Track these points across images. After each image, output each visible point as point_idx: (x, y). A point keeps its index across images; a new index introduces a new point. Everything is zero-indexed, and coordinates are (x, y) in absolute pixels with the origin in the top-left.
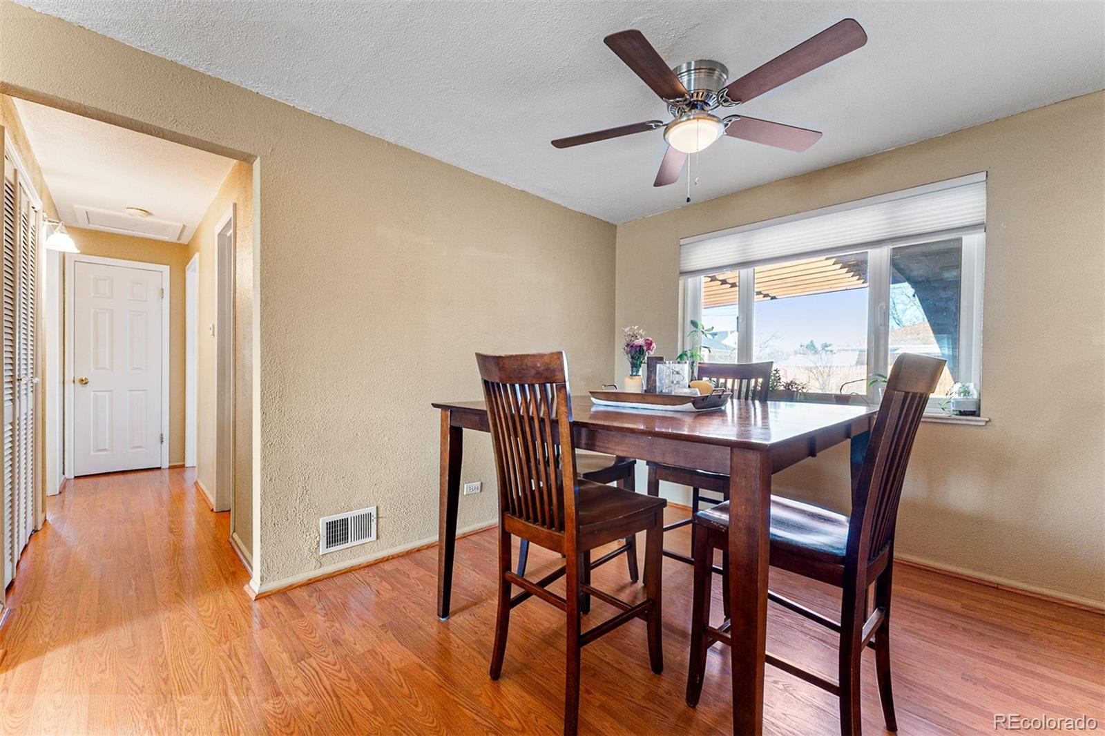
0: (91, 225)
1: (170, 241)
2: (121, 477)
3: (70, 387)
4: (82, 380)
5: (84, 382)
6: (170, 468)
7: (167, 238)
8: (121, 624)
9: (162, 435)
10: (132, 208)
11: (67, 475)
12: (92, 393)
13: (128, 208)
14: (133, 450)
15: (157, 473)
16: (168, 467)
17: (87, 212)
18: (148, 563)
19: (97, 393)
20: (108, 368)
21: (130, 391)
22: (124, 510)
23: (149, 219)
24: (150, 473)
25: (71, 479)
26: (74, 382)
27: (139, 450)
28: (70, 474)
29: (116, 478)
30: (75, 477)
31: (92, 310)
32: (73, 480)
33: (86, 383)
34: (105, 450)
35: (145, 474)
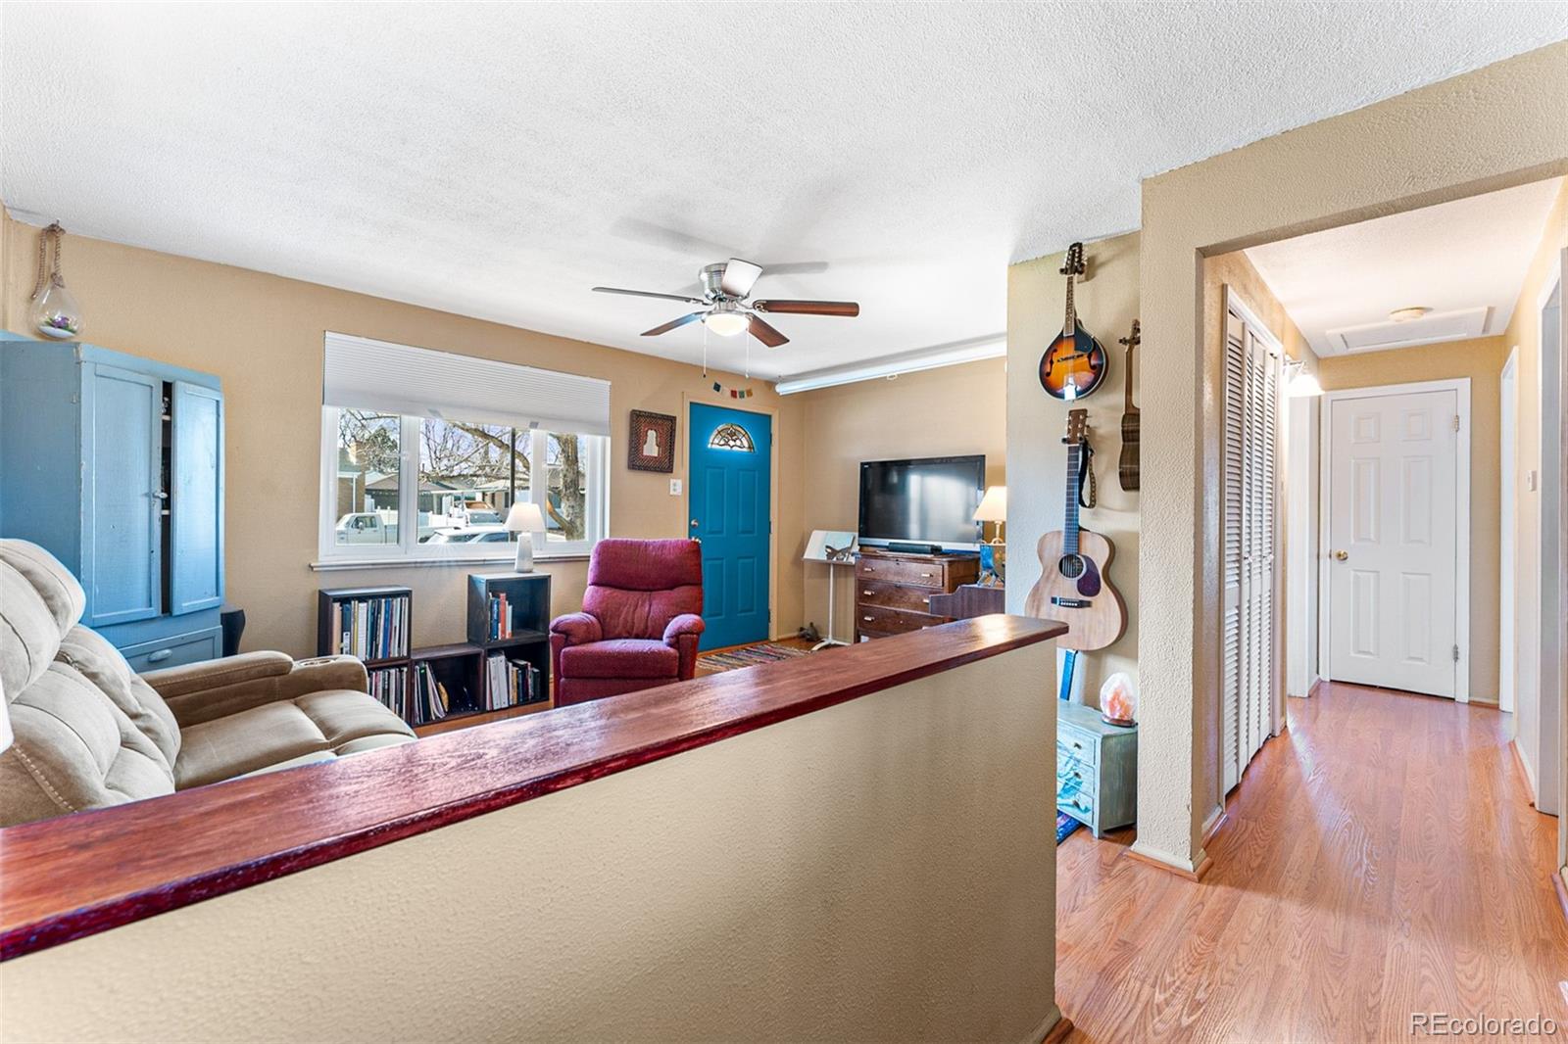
0: (1350, 350)
1: (1471, 337)
2: (1390, 697)
3: (1325, 562)
4: (1340, 555)
5: (1342, 558)
6: (1470, 703)
7: (1465, 335)
8: (1334, 911)
9: (1456, 648)
10: (1399, 311)
11: (1321, 676)
12: (1352, 573)
13: (1393, 313)
14: (1410, 662)
15: (1448, 705)
16: (1467, 701)
17: (1342, 335)
18: (1394, 843)
19: (1359, 574)
20: (1372, 537)
21: (1404, 573)
22: (1380, 748)
23: (1427, 317)
24: (1436, 703)
25: (1325, 682)
26: (1330, 556)
27: (1419, 663)
28: (1325, 676)
29: (1382, 695)
30: (1331, 681)
31: (1353, 461)
32: (1328, 684)
33: (1345, 559)
34: (1368, 653)
35: (1426, 702)
